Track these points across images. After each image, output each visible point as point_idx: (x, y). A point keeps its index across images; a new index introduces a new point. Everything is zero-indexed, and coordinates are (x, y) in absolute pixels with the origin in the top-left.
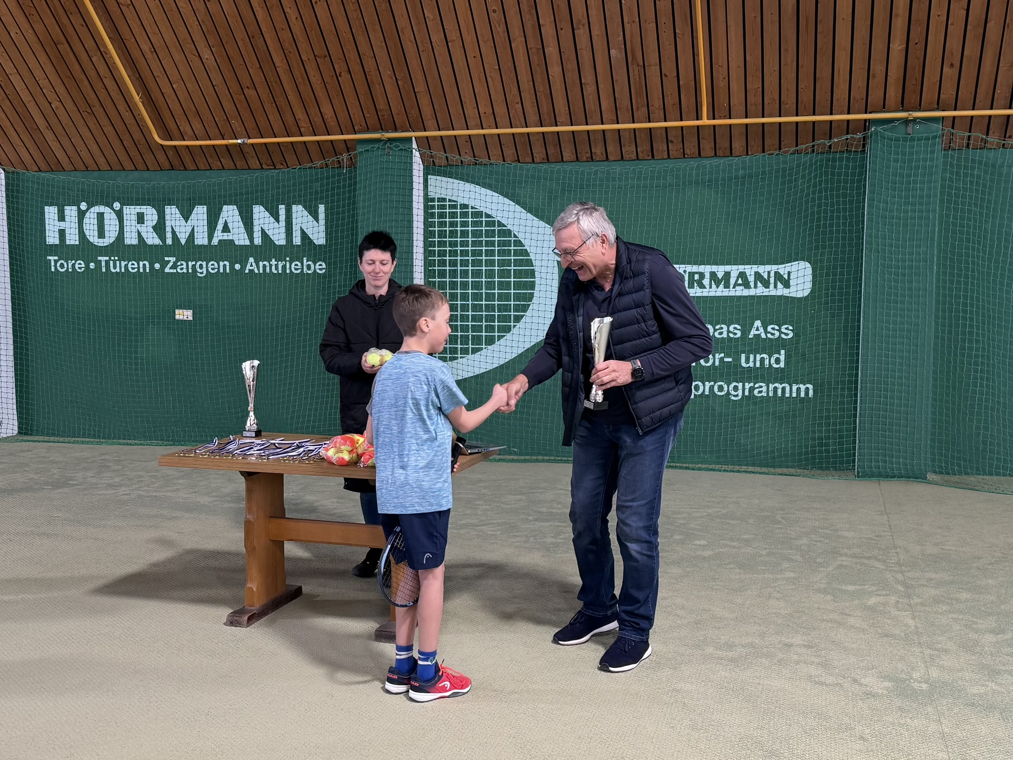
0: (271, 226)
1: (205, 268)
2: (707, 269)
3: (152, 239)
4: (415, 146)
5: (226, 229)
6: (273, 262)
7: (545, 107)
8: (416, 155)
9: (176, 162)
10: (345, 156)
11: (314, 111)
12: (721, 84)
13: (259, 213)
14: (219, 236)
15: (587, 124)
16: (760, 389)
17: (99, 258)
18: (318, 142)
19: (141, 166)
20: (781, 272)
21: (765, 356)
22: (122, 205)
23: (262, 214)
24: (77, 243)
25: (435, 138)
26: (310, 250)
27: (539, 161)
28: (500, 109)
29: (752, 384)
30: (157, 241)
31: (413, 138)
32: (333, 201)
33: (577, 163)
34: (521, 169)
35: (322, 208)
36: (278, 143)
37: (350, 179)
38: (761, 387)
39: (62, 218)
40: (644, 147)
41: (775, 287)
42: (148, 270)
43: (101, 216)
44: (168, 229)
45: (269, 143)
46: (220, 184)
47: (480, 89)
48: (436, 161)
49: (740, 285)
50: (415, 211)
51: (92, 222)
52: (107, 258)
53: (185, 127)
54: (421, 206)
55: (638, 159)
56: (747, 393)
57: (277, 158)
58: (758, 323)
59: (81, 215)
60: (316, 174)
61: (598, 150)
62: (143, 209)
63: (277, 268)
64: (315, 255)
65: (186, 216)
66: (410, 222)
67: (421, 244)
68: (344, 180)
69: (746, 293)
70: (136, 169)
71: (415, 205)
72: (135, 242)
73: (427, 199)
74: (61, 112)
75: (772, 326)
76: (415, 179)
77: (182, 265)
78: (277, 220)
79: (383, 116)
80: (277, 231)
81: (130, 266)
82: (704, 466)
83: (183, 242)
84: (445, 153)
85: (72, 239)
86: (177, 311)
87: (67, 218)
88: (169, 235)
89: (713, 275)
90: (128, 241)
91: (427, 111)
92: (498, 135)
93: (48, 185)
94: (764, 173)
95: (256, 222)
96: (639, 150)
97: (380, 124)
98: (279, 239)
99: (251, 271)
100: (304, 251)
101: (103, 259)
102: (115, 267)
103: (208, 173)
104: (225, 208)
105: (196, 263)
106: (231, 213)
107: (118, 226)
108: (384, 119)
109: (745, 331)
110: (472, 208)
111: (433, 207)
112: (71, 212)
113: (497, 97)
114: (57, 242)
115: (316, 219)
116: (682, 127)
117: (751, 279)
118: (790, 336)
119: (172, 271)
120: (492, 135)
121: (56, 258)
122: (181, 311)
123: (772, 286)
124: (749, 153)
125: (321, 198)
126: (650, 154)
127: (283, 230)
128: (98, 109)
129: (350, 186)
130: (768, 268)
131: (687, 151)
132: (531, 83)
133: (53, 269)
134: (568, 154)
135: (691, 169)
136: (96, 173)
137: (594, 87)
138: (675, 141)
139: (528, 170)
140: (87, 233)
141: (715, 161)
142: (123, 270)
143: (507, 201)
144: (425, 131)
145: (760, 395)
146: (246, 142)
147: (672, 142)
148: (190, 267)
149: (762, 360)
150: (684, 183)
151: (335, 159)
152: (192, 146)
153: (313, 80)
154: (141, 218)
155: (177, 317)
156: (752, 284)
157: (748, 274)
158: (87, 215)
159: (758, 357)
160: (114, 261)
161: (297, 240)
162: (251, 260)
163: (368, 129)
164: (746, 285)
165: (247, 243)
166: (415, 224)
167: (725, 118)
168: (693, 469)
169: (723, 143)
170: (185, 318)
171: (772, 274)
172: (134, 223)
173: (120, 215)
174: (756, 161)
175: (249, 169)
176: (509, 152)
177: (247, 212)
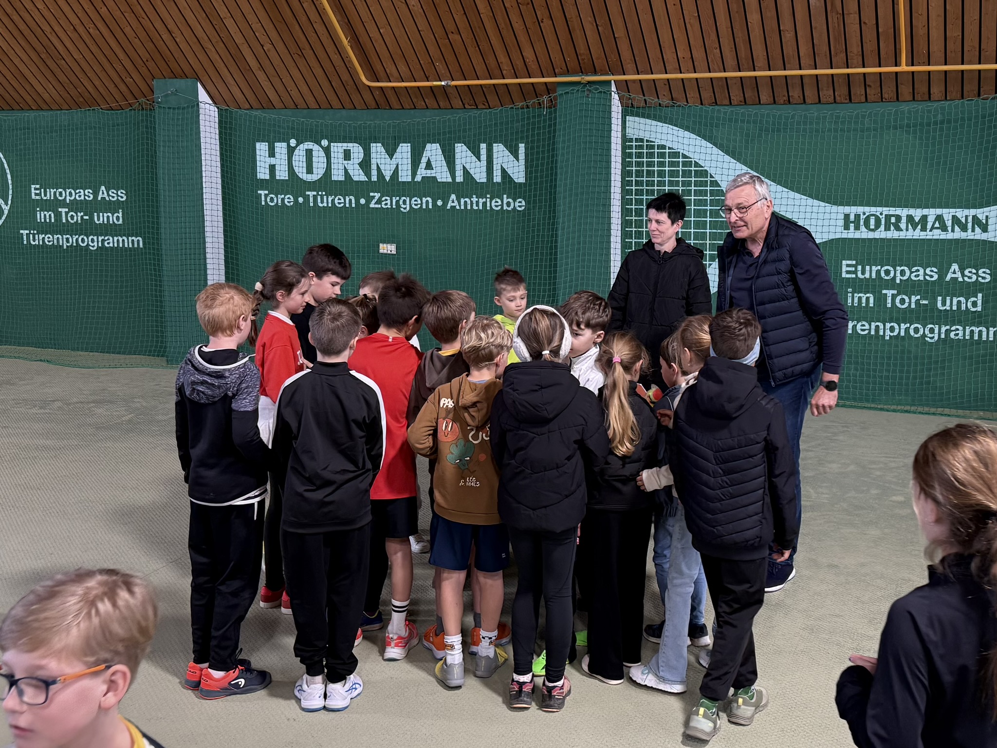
0: (473, 165)
1: (408, 204)
2: (903, 212)
3: (358, 175)
4: (613, 88)
5: (429, 166)
6: (474, 199)
7: (743, 52)
8: (615, 97)
9: (382, 101)
10: (545, 98)
11: (516, 56)
12: (920, 31)
13: (461, 151)
14: (422, 172)
15: (785, 70)
16: (957, 332)
17: (308, 193)
18: (519, 84)
19: (347, 104)
20: (980, 216)
21: (962, 299)
22: (330, 142)
23: (464, 154)
24: (287, 178)
25: (634, 81)
26: (510, 188)
27: (736, 103)
28: (699, 54)
29: (948, 327)
30: (363, 178)
31: (613, 82)
32: (533, 142)
33: (774, 106)
34: (719, 111)
35: (522, 147)
36: (481, 85)
37: (550, 119)
38: (958, 330)
39: (272, 154)
40: (842, 91)
41: (973, 230)
42: (353, 205)
43: (309, 153)
44: (374, 167)
45: (472, 85)
46: (424, 124)
47: (679, 35)
48: (635, 104)
49: (937, 228)
50: (613, 152)
51: (301, 160)
52: (315, 193)
53: (391, 69)
54: (619, 147)
55: (835, 102)
56: (943, 336)
57: (479, 99)
58: (955, 267)
59: (291, 151)
60: (517, 115)
61: (796, 93)
62: (350, 146)
63: (477, 205)
64: (515, 194)
65: (391, 153)
66: (609, 162)
67: (619, 184)
68: (545, 121)
69: (944, 236)
70: (344, 108)
71: (613, 146)
72: (342, 178)
73: (625, 139)
74: (273, 54)
75: (970, 270)
76: (614, 121)
77: (386, 200)
78: (479, 158)
79: (583, 60)
80: (478, 170)
81: (336, 201)
82: (899, 407)
83: (388, 179)
84: (644, 96)
85: (282, 174)
86: (381, 245)
87: (277, 155)
88: (374, 173)
89: (910, 218)
90: (334, 178)
91: (626, 54)
92: (697, 79)
93: (260, 123)
94: (963, 119)
95: (458, 162)
96: (836, 94)
97: (581, 67)
98: (480, 176)
99: (453, 207)
100: (504, 189)
101: (311, 194)
102: (322, 202)
103: (412, 111)
104: (428, 146)
105: (400, 199)
106: (434, 152)
107: (325, 164)
108: (584, 63)
109: (942, 274)
110: (669, 148)
111: (631, 147)
112: (281, 148)
113: (697, 42)
114: (267, 177)
115: (517, 157)
116: (880, 73)
117: (949, 223)
118: (987, 281)
119: (377, 206)
120: (690, 79)
121: (267, 192)
122: (385, 245)
123: (970, 230)
124: (948, 98)
125: (522, 138)
126: (848, 98)
127: (484, 169)
128: (308, 52)
129: (550, 126)
130: (966, 212)
131: (885, 96)
132: (730, 29)
133: (263, 203)
134: (765, 97)
135: (889, 114)
136: (305, 111)
137: (793, 33)
138: (872, 85)
139: (725, 113)
140: (296, 169)
141: (914, 105)
142: (330, 205)
143: (704, 142)
144: (624, 74)
145: (957, 338)
146: (449, 84)
147: (869, 86)
148: (394, 203)
149: (959, 302)
150: (882, 128)
151: (535, 100)
152: (398, 87)
153: (515, 25)
154: (347, 155)
155: (381, 251)
156: (950, 229)
157: (946, 219)
158: (296, 152)
159: (955, 300)
160: (322, 196)
161: (497, 178)
162: (453, 197)
163: (568, 72)
164: (944, 228)
165: (450, 180)
166: (613, 165)
167: (924, 64)
168: (888, 411)
169: (922, 88)
170: (389, 252)
171: (970, 219)
172: (341, 161)
173: (327, 151)
174: (954, 106)
175: (452, 108)
176: (707, 95)
177: (450, 151)
